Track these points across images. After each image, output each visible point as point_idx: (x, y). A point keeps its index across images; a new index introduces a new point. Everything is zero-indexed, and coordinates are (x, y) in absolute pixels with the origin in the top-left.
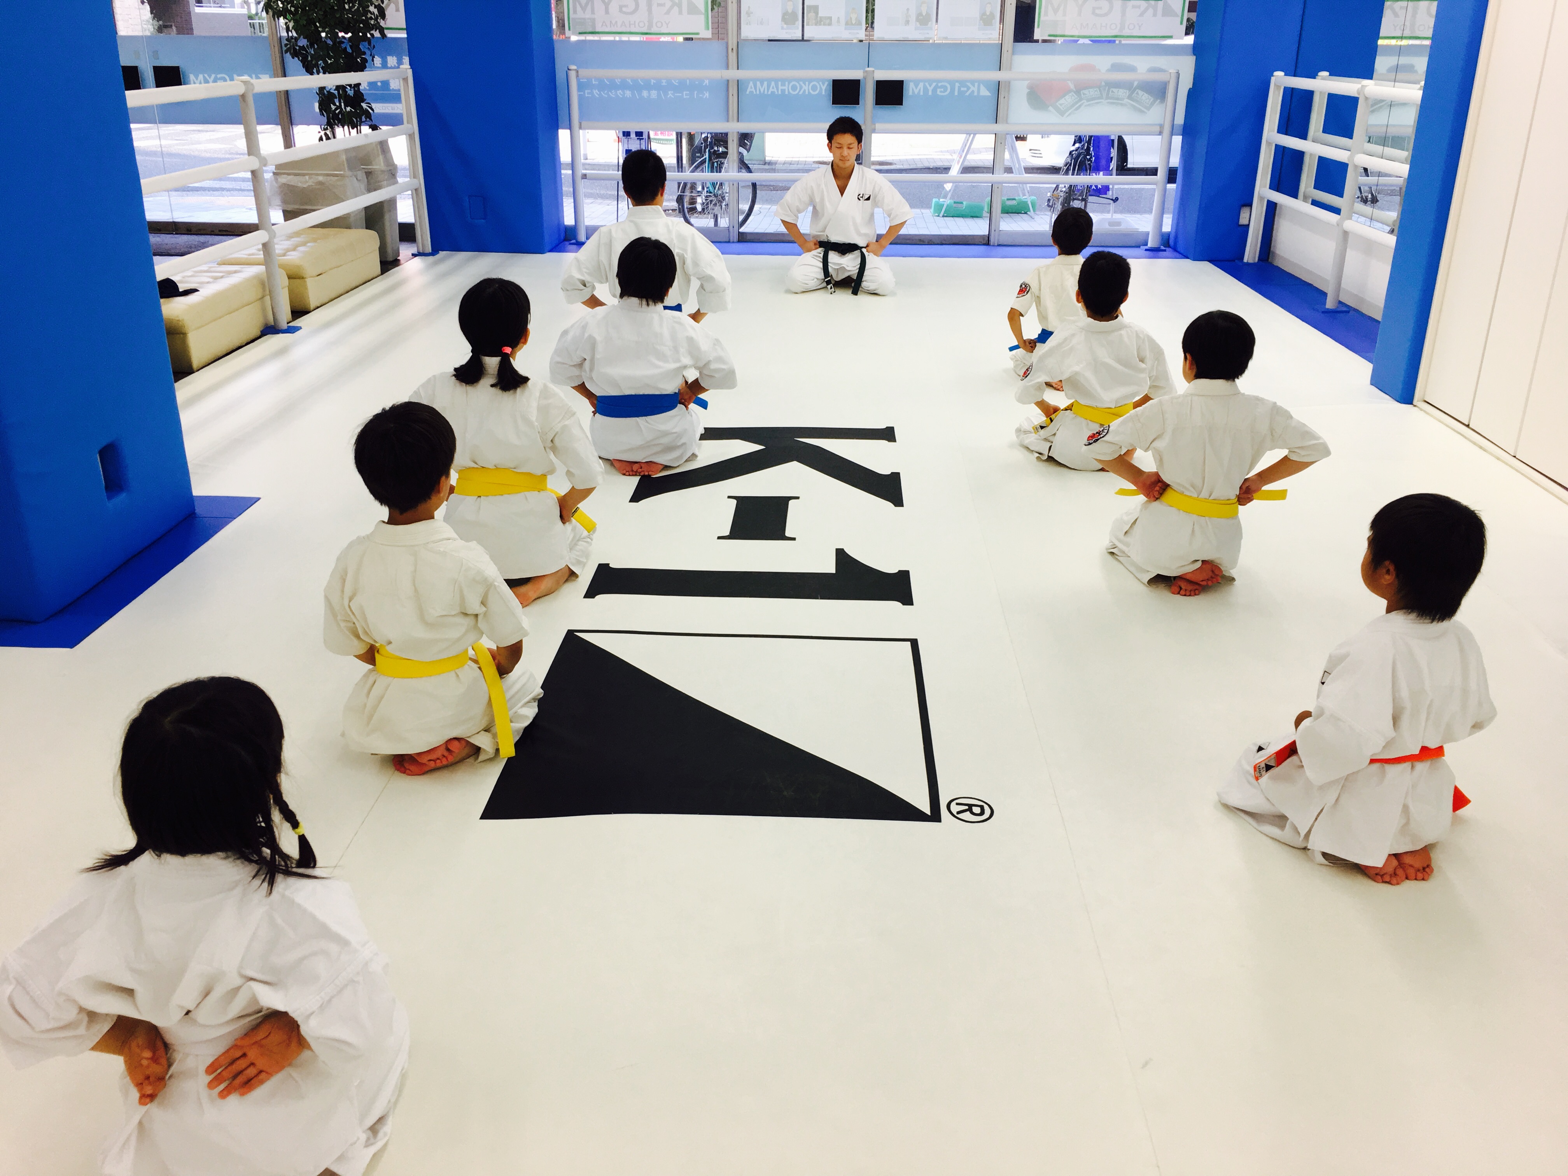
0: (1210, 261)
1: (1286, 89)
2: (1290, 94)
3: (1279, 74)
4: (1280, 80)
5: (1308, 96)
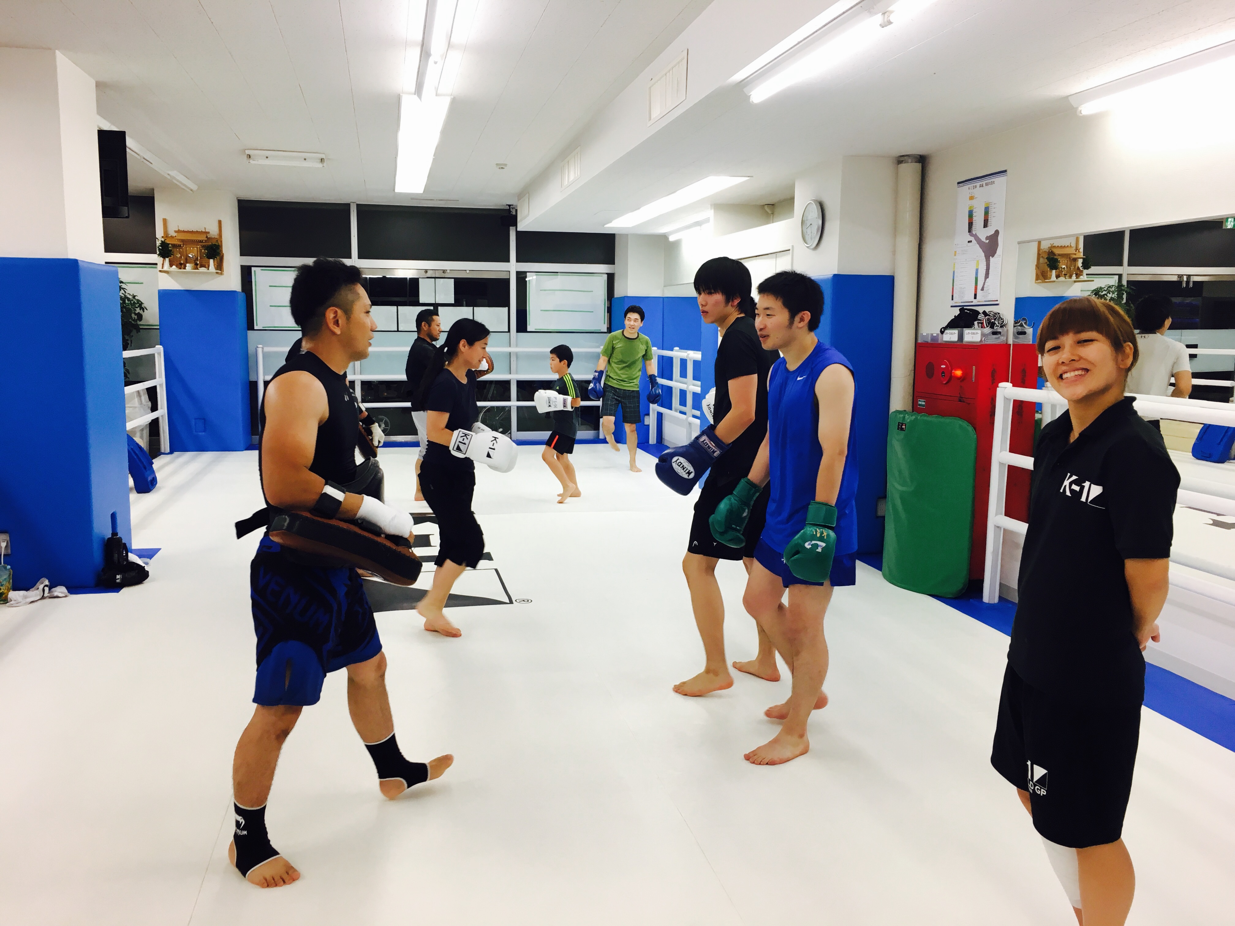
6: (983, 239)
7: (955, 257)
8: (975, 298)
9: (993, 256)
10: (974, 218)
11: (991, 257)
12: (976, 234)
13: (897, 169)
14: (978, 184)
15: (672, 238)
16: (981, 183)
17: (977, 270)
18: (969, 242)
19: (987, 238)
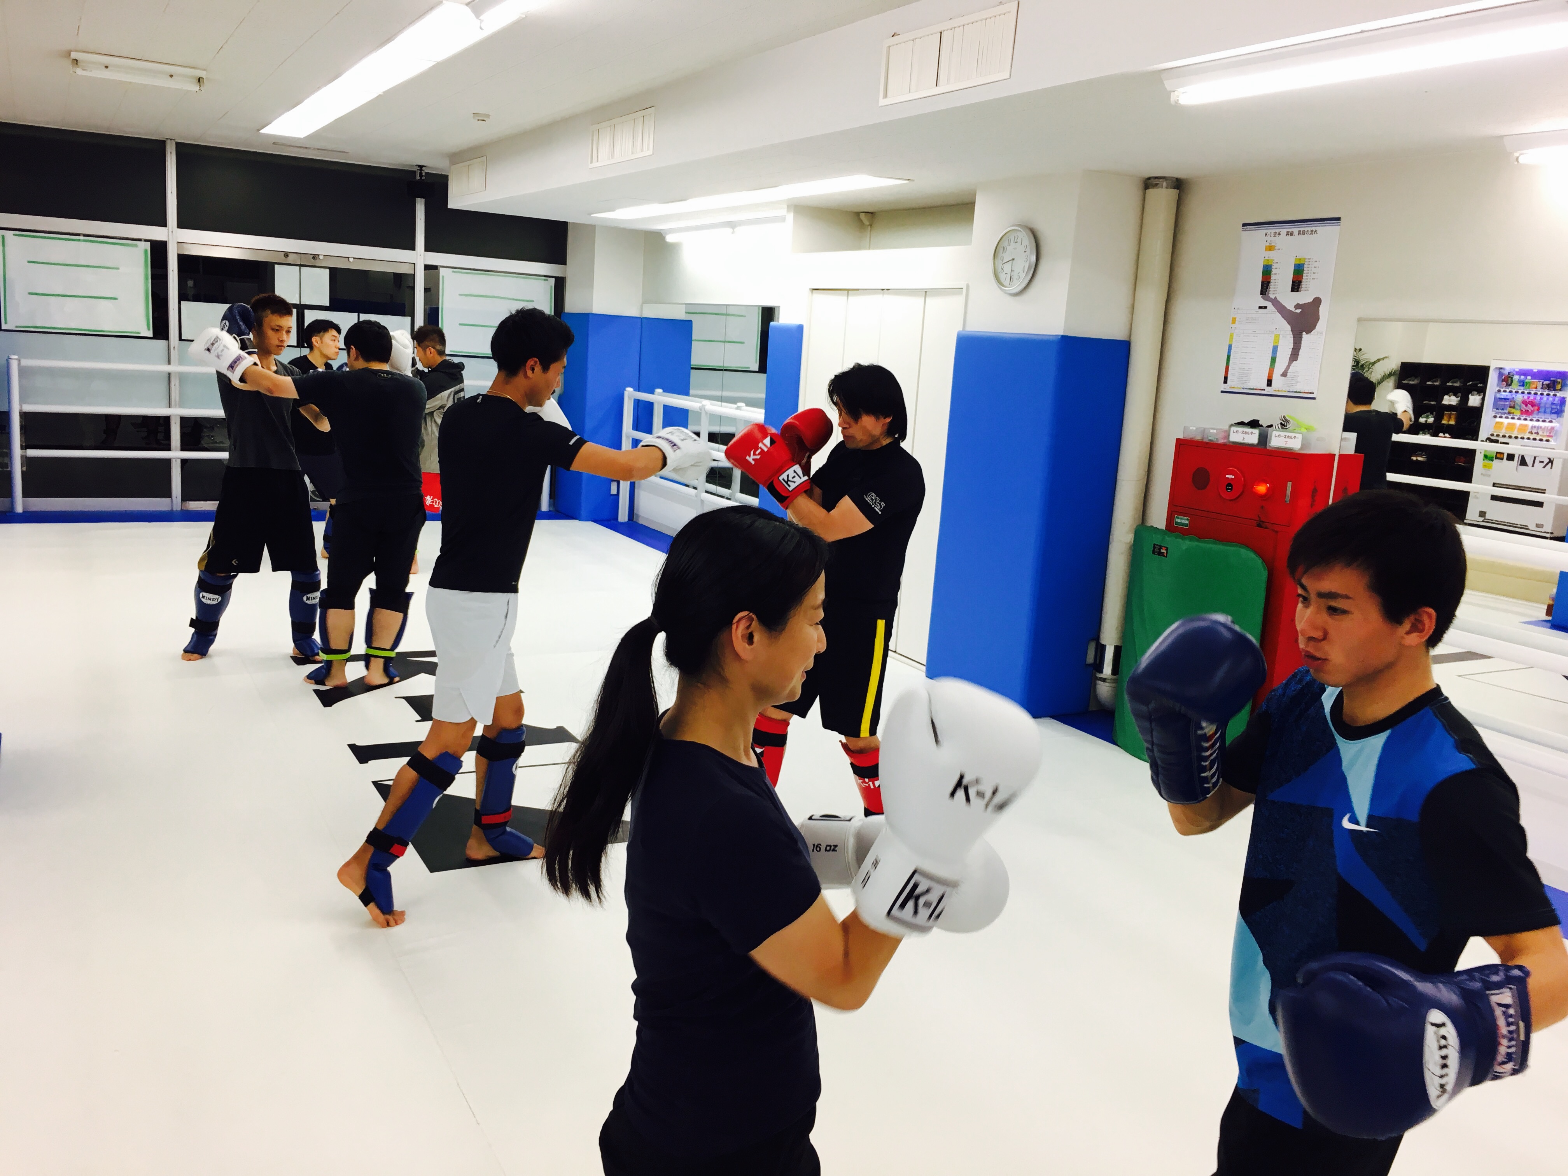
0: (592, 521)
1: (635, 400)
2: (638, 403)
3: (629, 390)
4: (630, 395)
5: (650, 406)
6: (1291, 307)
7: (1233, 326)
8: (1269, 383)
9: (1309, 331)
10: (1273, 277)
11: (1304, 333)
12: (1276, 297)
13: (1144, 194)
14: (1284, 231)
15: (670, 238)
16: (1290, 230)
17: (1275, 349)
18: (1260, 307)
19: (1298, 306)
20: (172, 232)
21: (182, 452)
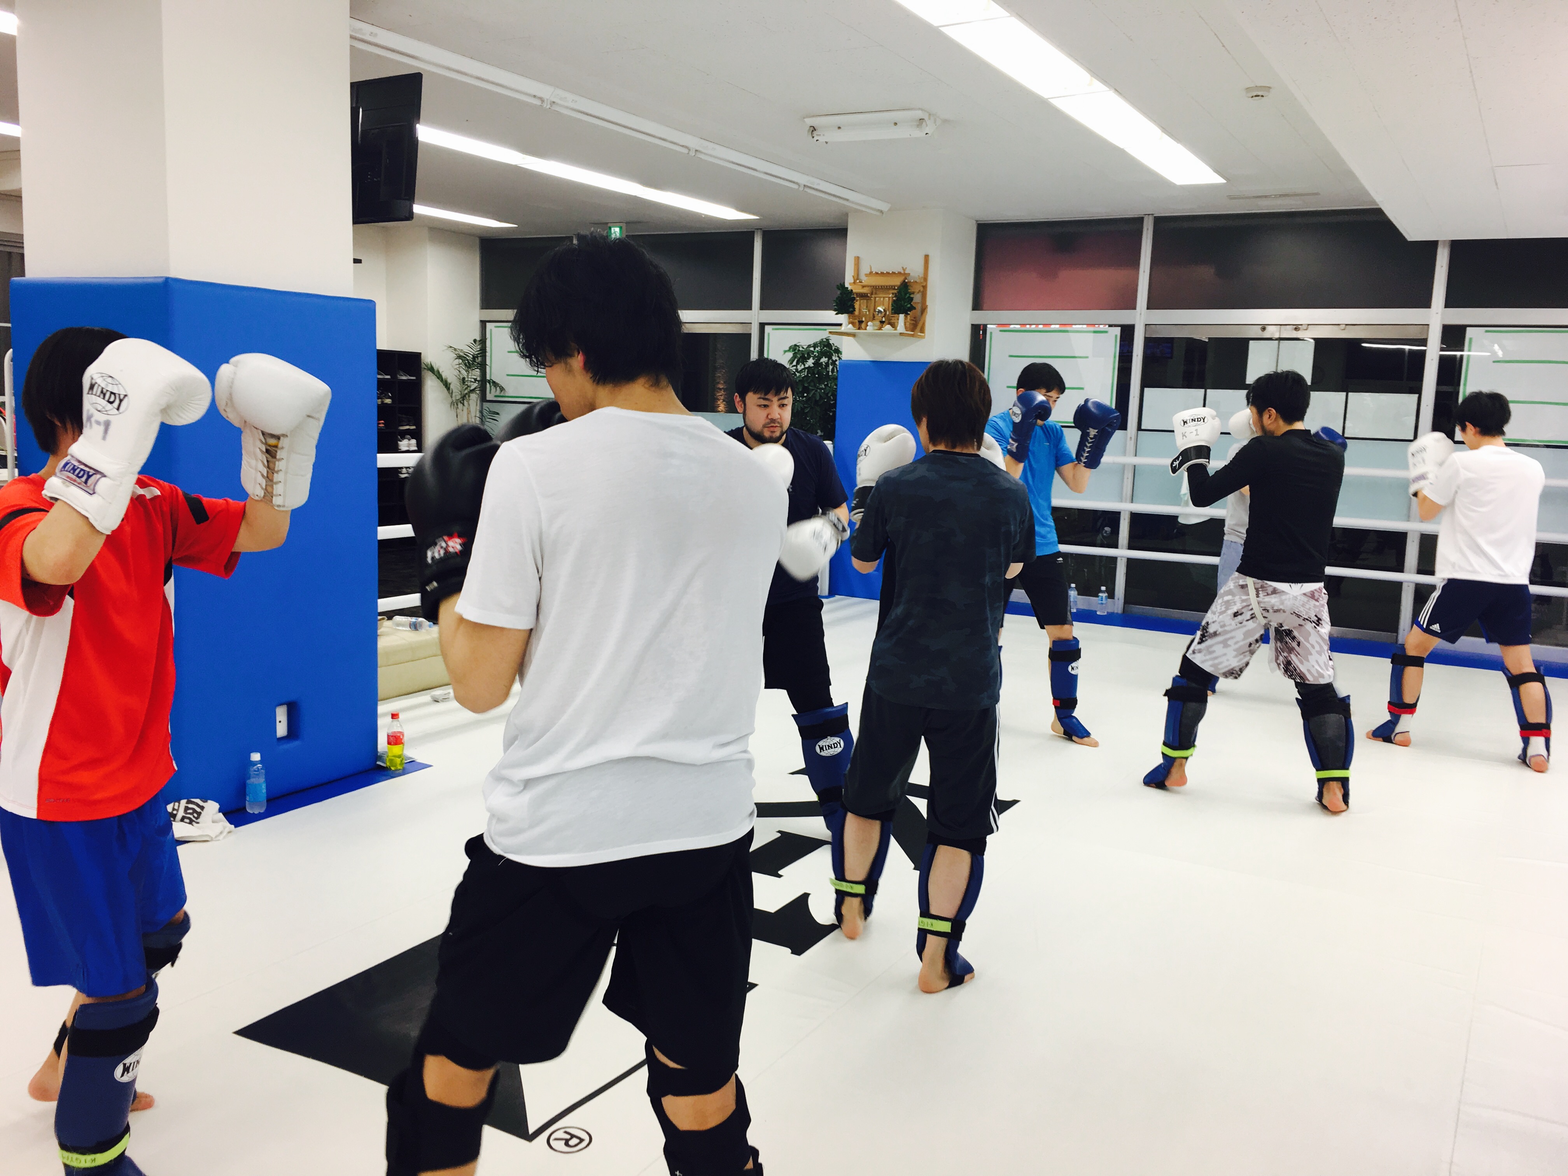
20: (1141, 314)
21: (1129, 550)
